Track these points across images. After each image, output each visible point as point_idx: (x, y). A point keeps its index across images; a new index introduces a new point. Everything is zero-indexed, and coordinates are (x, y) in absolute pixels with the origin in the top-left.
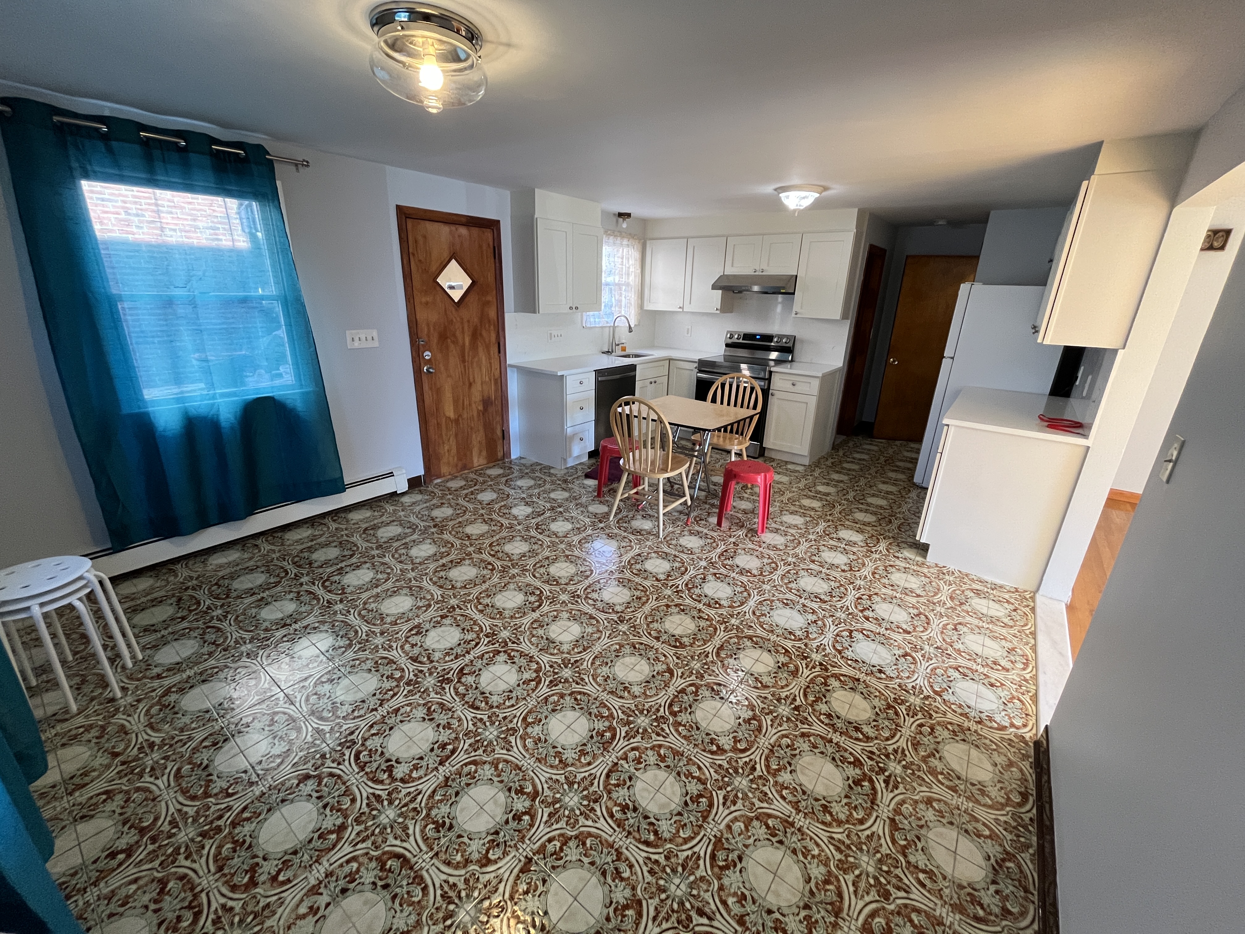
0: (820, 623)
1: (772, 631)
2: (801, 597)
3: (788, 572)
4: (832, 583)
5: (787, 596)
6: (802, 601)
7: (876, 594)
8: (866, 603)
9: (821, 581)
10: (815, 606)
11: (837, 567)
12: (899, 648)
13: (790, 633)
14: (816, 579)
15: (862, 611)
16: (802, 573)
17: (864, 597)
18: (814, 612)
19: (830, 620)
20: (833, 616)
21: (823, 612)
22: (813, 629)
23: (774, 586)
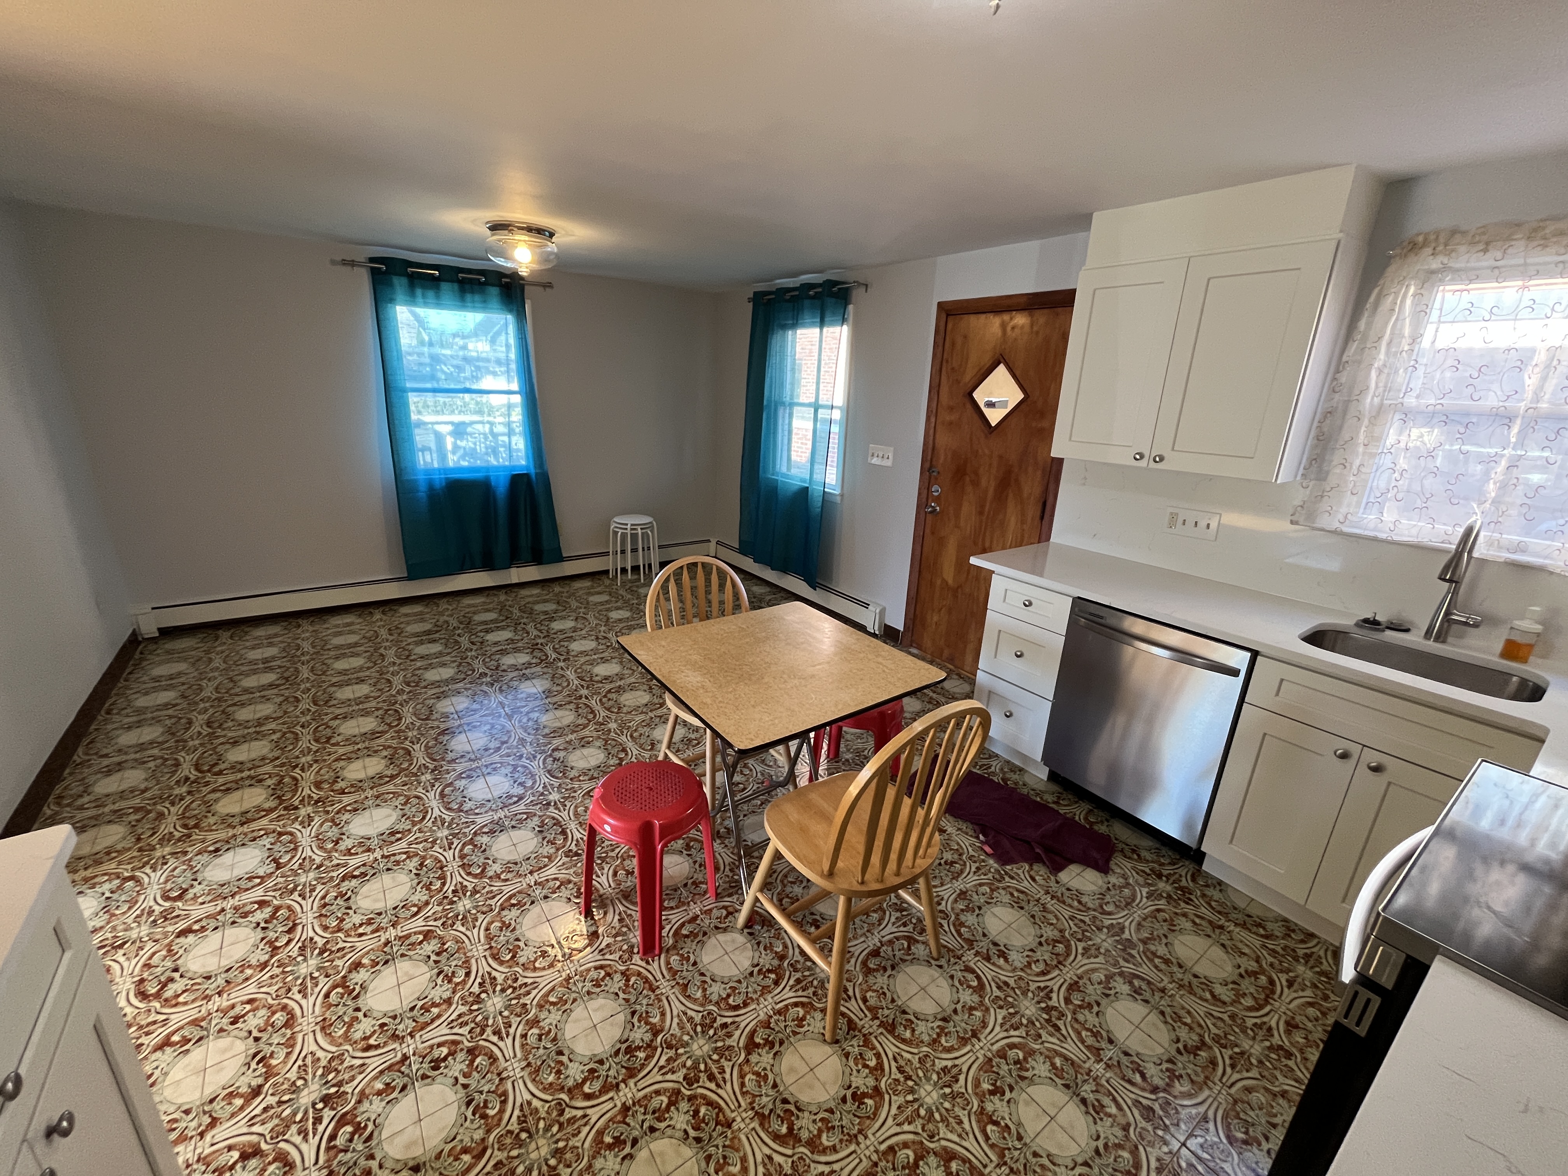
0: (330, 846)
1: (377, 797)
2: (383, 856)
3: (442, 878)
4: (357, 919)
5: (403, 844)
6: (378, 854)
7: (264, 965)
8: (277, 930)
9: (379, 906)
10: (354, 862)
11: (375, 964)
12: (195, 898)
13: (356, 810)
14: (391, 904)
15: (277, 909)
16: (421, 896)
17: (284, 940)
18: (348, 852)
19: (318, 860)
20: (318, 867)
21: (335, 862)
22: (333, 833)
23: (434, 842)
